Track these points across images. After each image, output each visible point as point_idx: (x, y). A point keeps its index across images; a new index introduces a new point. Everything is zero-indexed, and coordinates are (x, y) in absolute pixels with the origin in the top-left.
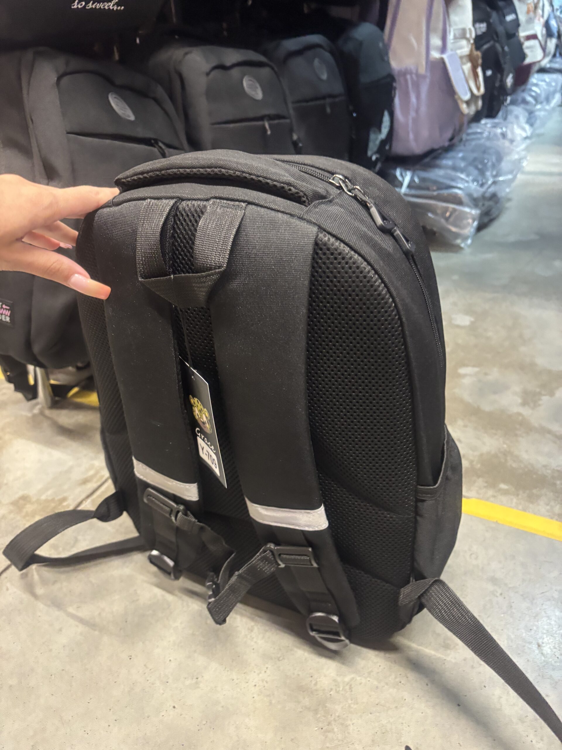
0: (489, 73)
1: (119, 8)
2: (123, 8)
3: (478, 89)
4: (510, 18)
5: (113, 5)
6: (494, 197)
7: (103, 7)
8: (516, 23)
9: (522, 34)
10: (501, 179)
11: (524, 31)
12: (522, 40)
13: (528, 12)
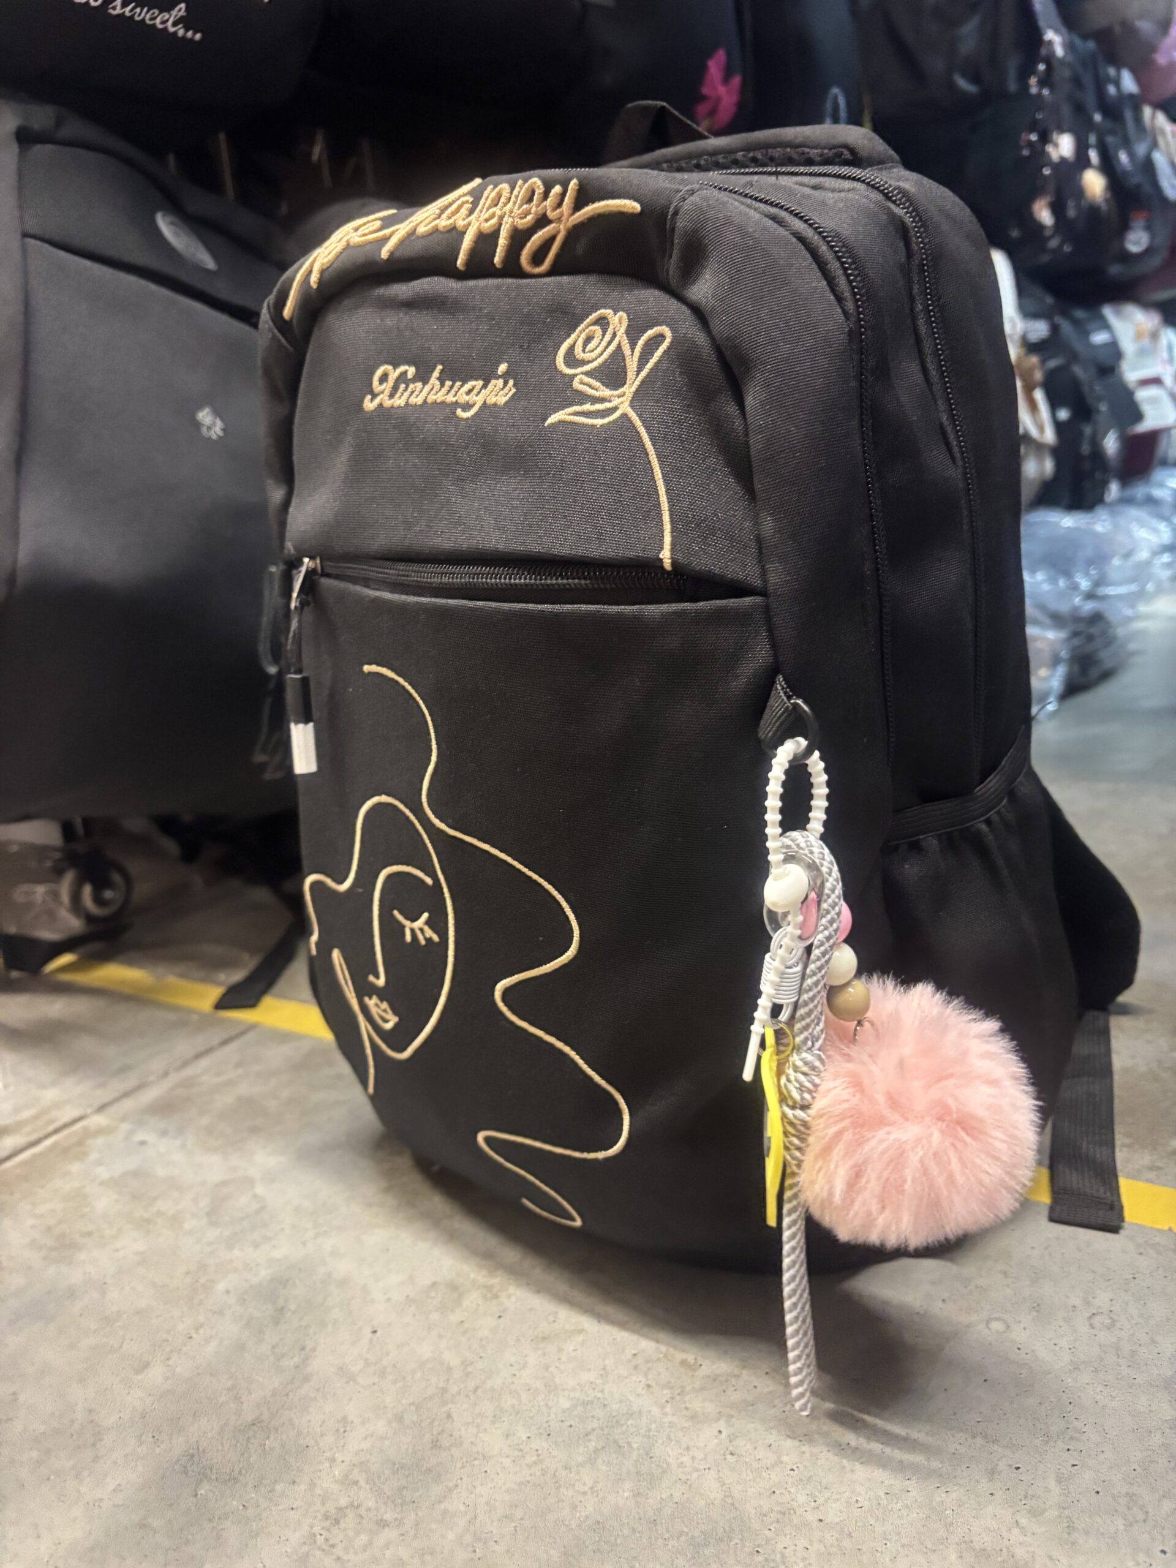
0: (1063, 414)
1: (190, 34)
2: (198, 36)
3: (1041, 429)
4: (1099, 338)
5: (175, 24)
6: (1096, 618)
7: (151, 19)
8: (1114, 351)
9: (1131, 373)
10: (1111, 591)
11: (1135, 368)
12: (1131, 386)
13: (1139, 336)
